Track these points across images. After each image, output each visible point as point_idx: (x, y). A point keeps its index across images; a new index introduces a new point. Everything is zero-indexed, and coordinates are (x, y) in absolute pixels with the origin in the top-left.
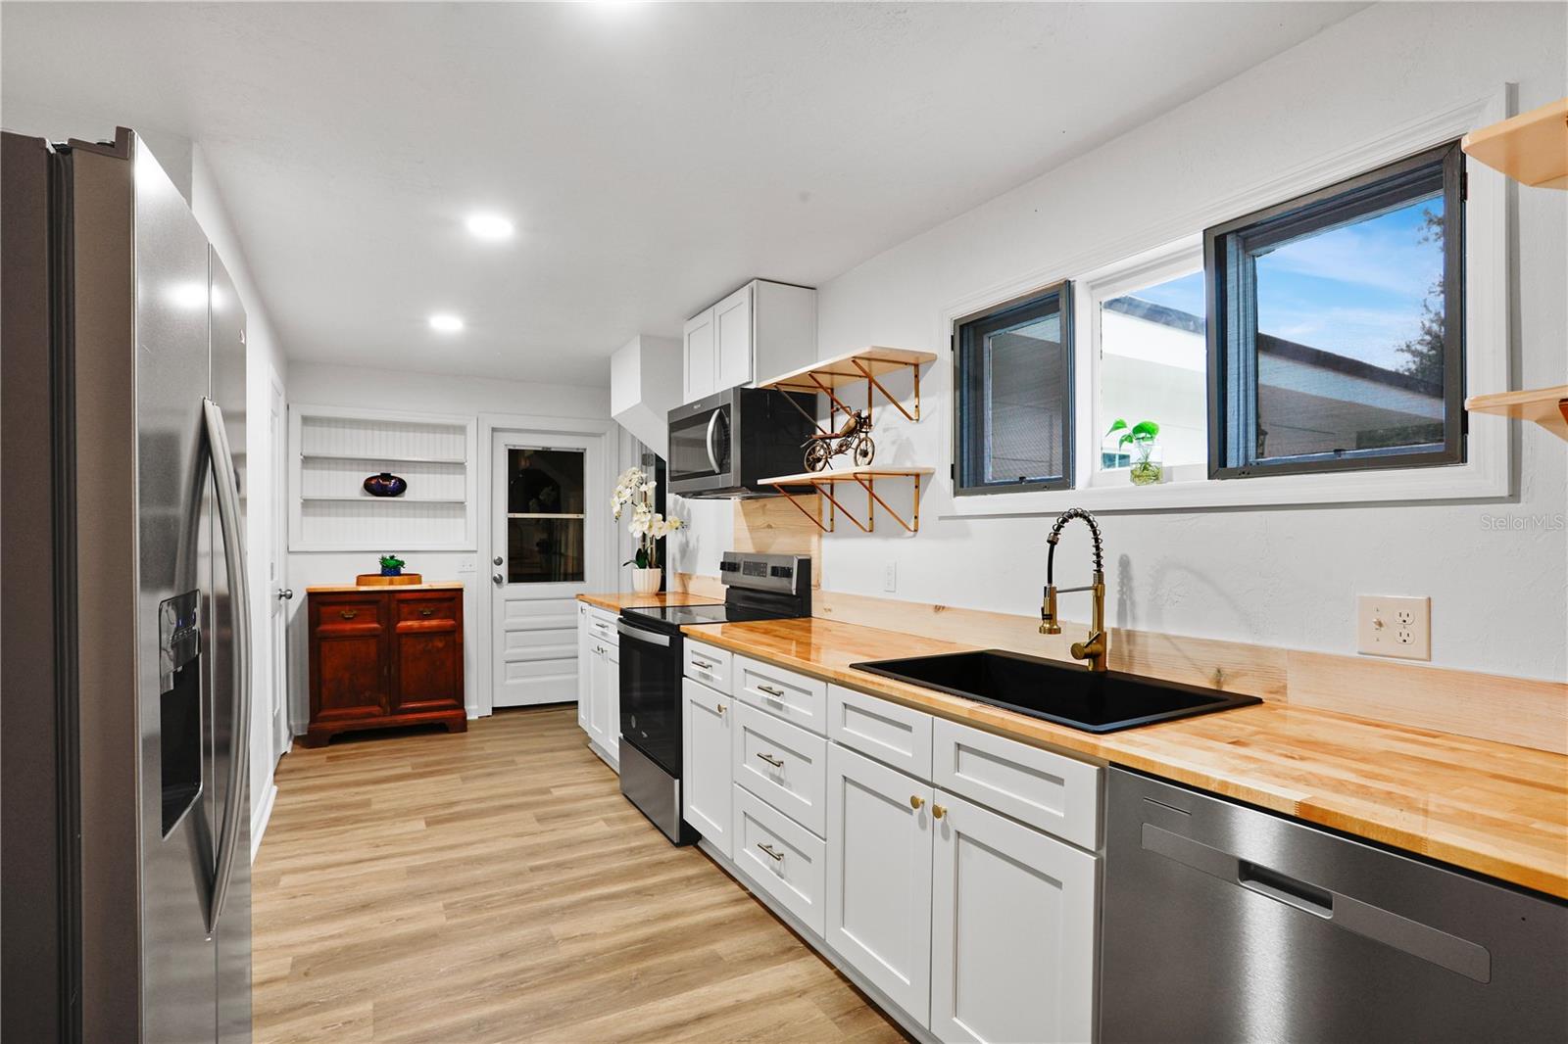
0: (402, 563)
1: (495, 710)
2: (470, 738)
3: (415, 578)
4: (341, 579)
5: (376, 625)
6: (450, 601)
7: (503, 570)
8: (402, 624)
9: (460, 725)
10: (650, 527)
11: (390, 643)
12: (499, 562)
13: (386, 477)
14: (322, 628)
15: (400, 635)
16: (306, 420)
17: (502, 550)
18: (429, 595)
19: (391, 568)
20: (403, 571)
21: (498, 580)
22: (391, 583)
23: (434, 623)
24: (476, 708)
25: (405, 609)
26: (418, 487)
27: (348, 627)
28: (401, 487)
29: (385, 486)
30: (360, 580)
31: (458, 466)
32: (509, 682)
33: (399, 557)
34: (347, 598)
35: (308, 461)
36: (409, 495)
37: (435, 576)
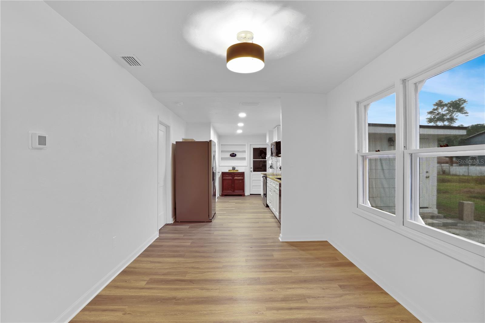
0: (235, 168)
1: (250, 194)
2: (244, 197)
3: (238, 171)
4: (226, 170)
5: (231, 178)
6: (242, 174)
8: (235, 178)
9: (243, 195)
10: (272, 162)
11: (233, 181)
12: (251, 168)
13: (233, 154)
14: (224, 178)
15: (235, 180)
16: (222, 145)
17: (252, 166)
18: (239, 173)
19: (234, 168)
20: (235, 169)
21: (251, 171)
22: (233, 171)
23: (240, 178)
24: (247, 193)
25: (235, 175)
26: (239, 155)
27: (227, 178)
28: (236, 155)
29: (233, 155)
30: (229, 170)
31: (244, 152)
32: (253, 190)
33: (235, 167)
34: (227, 173)
35: (222, 151)
36: (237, 156)
37: (240, 170)
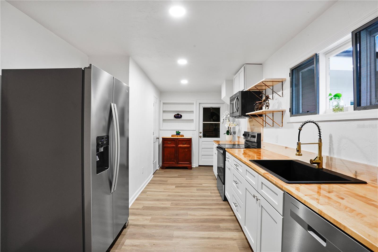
0: (180, 133)
1: (199, 166)
2: (191, 171)
3: (183, 136)
4: (168, 135)
5: (174, 145)
6: (189, 141)
7: (201, 135)
8: (179, 145)
9: (190, 168)
10: (230, 125)
11: (177, 149)
12: (201, 133)
13: (178, 114)
14: (165, 145)
15: (179, 148)
16: (164, 103)
17: (201, 130)
18: (185, 139)
19: (178, 133)
20: (180, 134)
21: (201, 137)
22: (177, 137)
23: (186, 145)
24: (195, 164)
25: (180, 142)
26: (185, 116)
27: (169, 145)
28: (181, 116)
29: (178, 116)
30: (172, 136)
31: (192, 112)
32: (202, 160)
33: (179, 131)
34: (169, 139)
35: (164, 112)
36: (183, 118)
37: (186, 135)
